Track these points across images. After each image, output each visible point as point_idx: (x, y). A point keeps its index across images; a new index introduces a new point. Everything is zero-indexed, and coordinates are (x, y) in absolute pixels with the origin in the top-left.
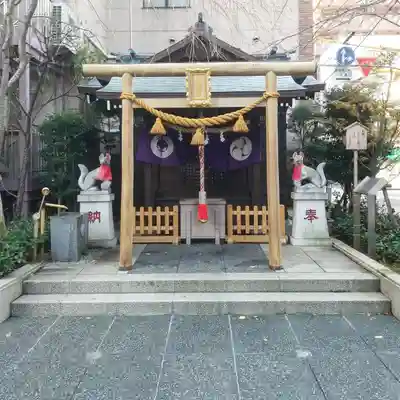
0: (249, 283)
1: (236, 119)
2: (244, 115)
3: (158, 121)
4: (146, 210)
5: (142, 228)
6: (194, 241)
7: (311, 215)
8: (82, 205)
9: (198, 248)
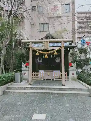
0: (57, 88)
1: (54, 52)
2: (56, 51)
3: (37, 53)
4: (36, 72)
5: (33, 76)
6: (46, 80)
7: (73, 74)
8: (22, 71)
9: (47, 81)
